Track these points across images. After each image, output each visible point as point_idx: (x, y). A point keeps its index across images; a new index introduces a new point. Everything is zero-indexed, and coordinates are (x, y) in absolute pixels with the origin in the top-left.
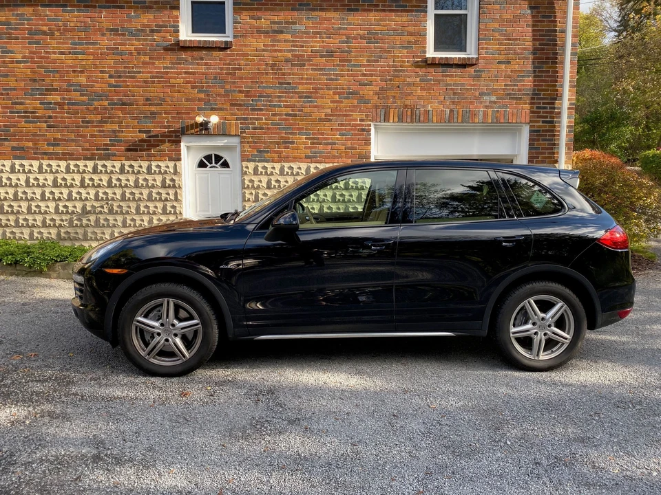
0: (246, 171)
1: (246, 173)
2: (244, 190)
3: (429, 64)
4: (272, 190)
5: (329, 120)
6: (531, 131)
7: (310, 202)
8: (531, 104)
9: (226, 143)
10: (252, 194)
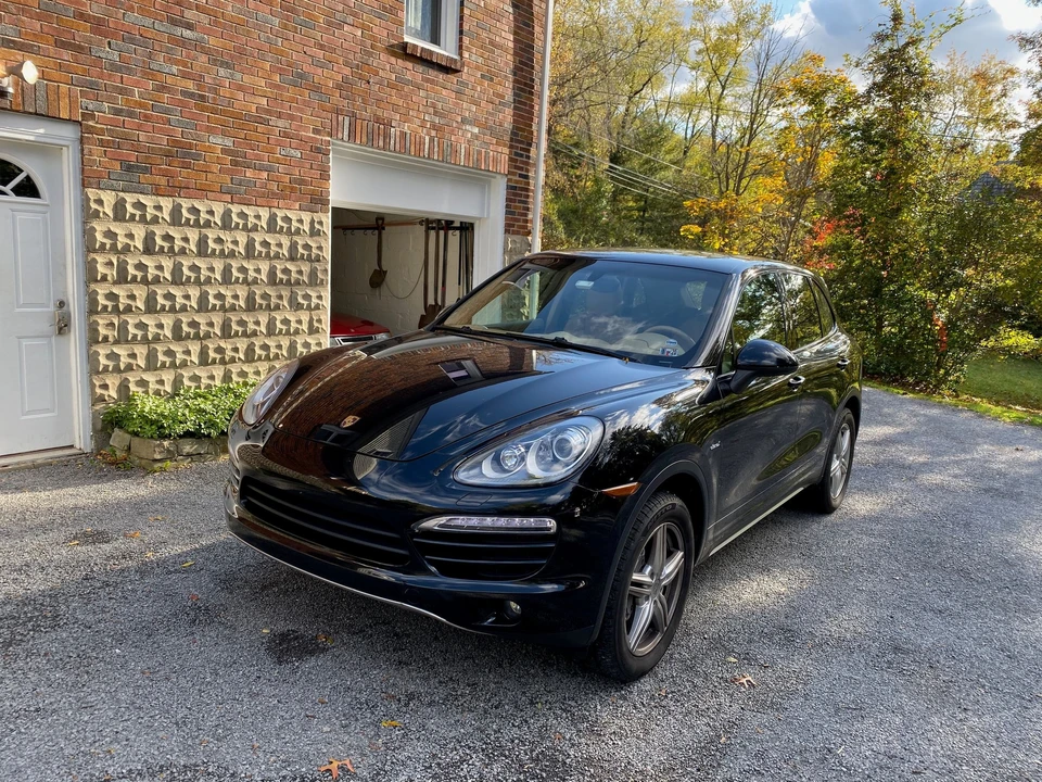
0: (97, 211)
1: (96, 214)
2: (93, 255)
3: (407, 54)
4: (155, 257)
5: (266, 122)
6: (509, 187)
7: (231, 283)
8: (511, 147)
9: (41, 135)
10: (110, 264)
